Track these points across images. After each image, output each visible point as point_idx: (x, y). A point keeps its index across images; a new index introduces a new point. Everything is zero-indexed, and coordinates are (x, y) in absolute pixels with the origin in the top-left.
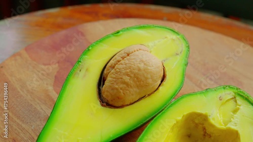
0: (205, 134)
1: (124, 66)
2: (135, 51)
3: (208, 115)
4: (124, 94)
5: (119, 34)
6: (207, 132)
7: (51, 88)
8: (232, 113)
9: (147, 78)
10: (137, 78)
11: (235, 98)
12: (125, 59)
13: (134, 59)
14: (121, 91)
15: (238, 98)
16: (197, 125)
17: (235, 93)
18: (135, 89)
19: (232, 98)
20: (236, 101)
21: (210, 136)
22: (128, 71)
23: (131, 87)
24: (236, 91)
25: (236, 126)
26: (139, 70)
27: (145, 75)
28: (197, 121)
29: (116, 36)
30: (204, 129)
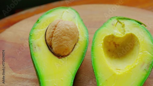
0: (116, 45)
1: (59, 32)
2: (58, 23)
3: (113, 34)
4: (67, 46)
5: (39, 21)
6: (117, 44)
7: (14, 74)
8: (122, 28)
9: (73, 33)
10: (69, 34)
11: (118, 21)
12: (56, 29)
13: (61, 26)
14: (65, 45)
15: (120, 20)
16: (110, 43)
17: (117, 19)
18: (71, 41)
19: (117, 22)
20: (120, 22)
21: (119, 45)
22: (63, 33)
23: (69, 40)
24: (116, 18)
25: (129, 31)
26: (68, 30)
27: (72, 31)
28: (109, 41)
29: (39, 23)
30: (114, 43)
